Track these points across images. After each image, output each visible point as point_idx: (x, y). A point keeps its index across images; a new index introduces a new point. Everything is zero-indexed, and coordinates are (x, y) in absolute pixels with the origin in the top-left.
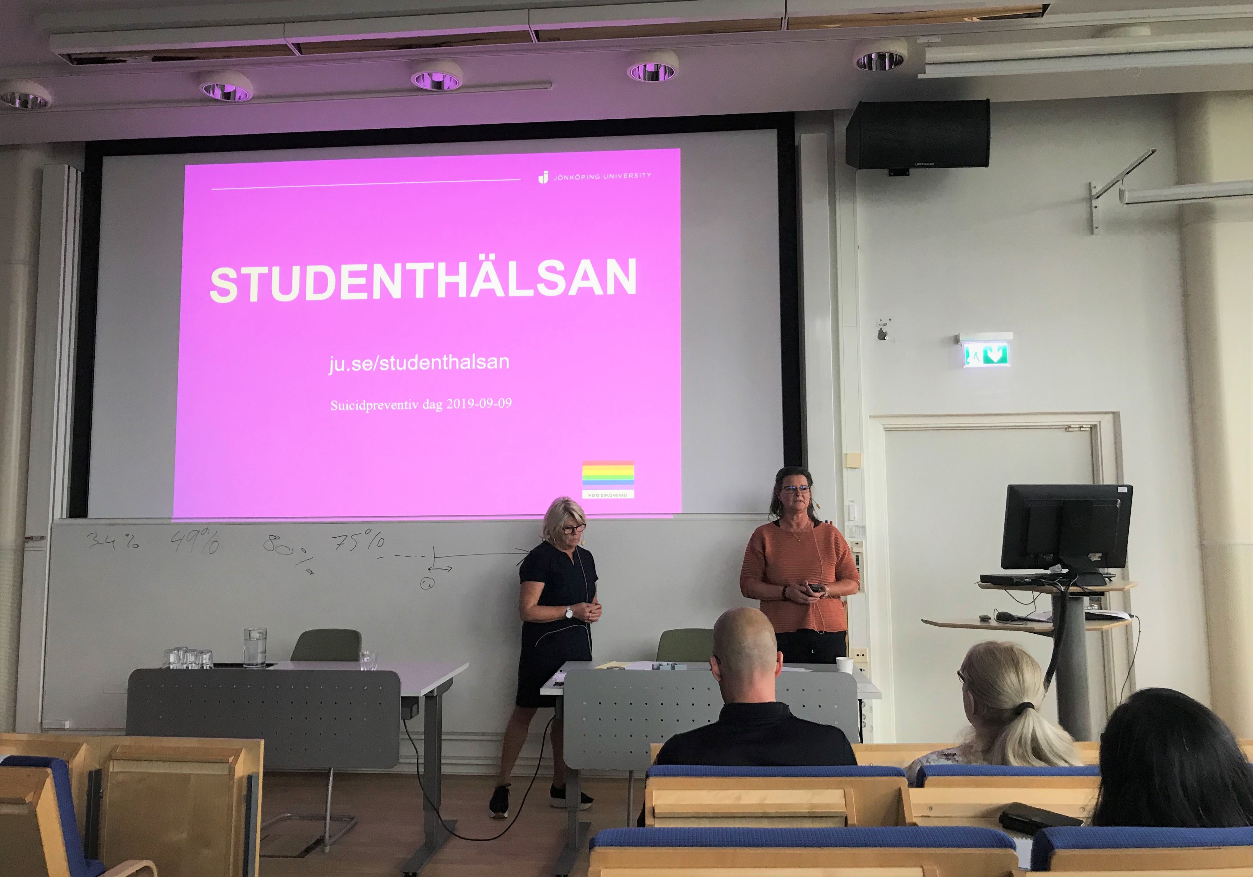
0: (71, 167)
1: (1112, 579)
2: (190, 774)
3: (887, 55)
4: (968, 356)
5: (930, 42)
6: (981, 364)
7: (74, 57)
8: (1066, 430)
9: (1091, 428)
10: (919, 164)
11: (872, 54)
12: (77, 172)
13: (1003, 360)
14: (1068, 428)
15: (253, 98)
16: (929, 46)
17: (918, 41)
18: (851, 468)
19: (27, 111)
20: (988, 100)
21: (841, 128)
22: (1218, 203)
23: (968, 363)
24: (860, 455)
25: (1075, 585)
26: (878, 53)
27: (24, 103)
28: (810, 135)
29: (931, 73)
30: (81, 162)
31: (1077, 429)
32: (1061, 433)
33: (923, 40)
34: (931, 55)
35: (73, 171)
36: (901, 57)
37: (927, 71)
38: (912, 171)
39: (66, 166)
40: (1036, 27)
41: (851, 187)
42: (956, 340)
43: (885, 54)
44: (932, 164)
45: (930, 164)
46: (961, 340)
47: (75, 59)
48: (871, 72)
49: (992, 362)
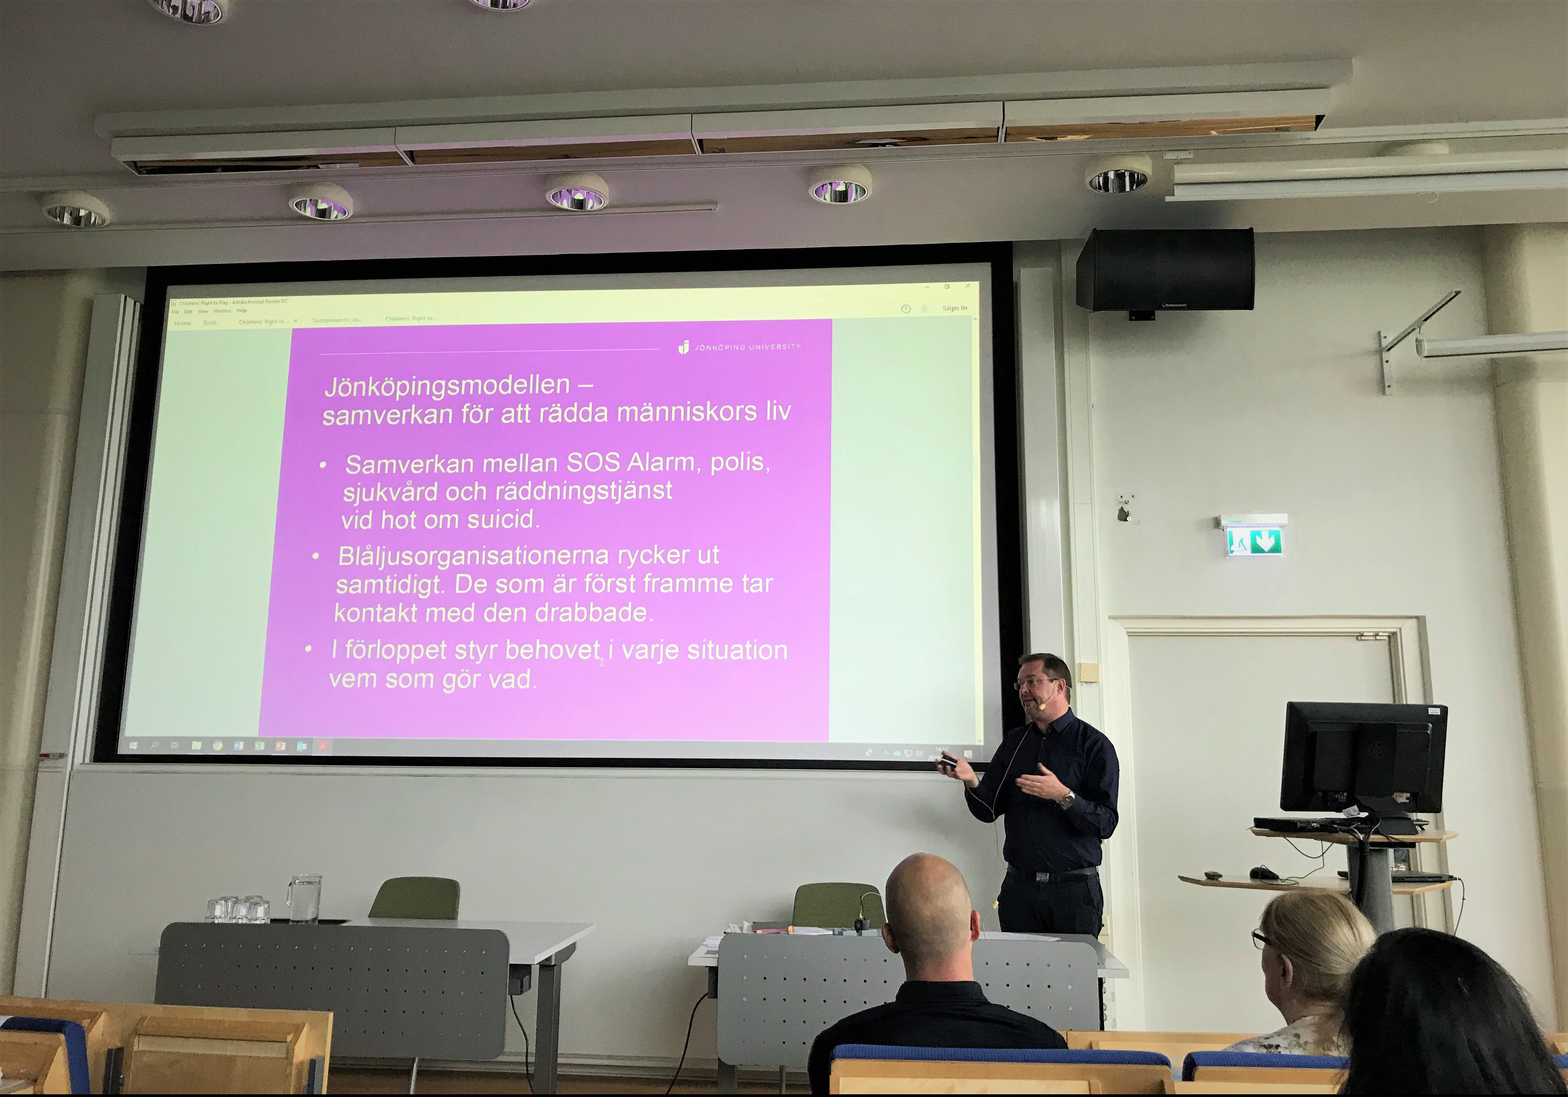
0: (128, 298)
1: (1424, 827)
2: (235, 1055)
3: (1127, 174)
4: (1232, 544)
5: (1179, 158)
6: (1249, 552)
7: (139, 165)
8: (1357, 639)
9: (1389, 637)
10: (1167, 305)
11: (1109, 173)
12: (135, 304)
13: (1276, 549)
14: (1360, 636)
15: (353, 216)
16: (1178, 163)
17: (1165, 158)
18: (1086, 682)
19: (78, 229)
20: (1252, 229)
21: (1070, 262)
22: (1539, 357)
23: (1232, 552)
24: (1097, 666)
25: (1377, 832)
26: (1116, 171)
27: (77, 220)
28: (1030, 270)
29: (1182, 195)
30: (141, 291)
31: (1372, 638)
32: (1353, 643)
33: (1170, 156)
34: (1181, 173)
35: (130, 302)
36: (1144, 175)
37: (1176, 193)
38: (1158, 313)
39: (123, 297)
40: (1308, 142)
41: (1083, 333)
42: (1217, 523)
43: (1124, 173)
44: (1183, 305)
45: (1182, 305)
46: (1223, 522)
47: (141, 167)
48: (1107, 193)
49: (1262, 551)
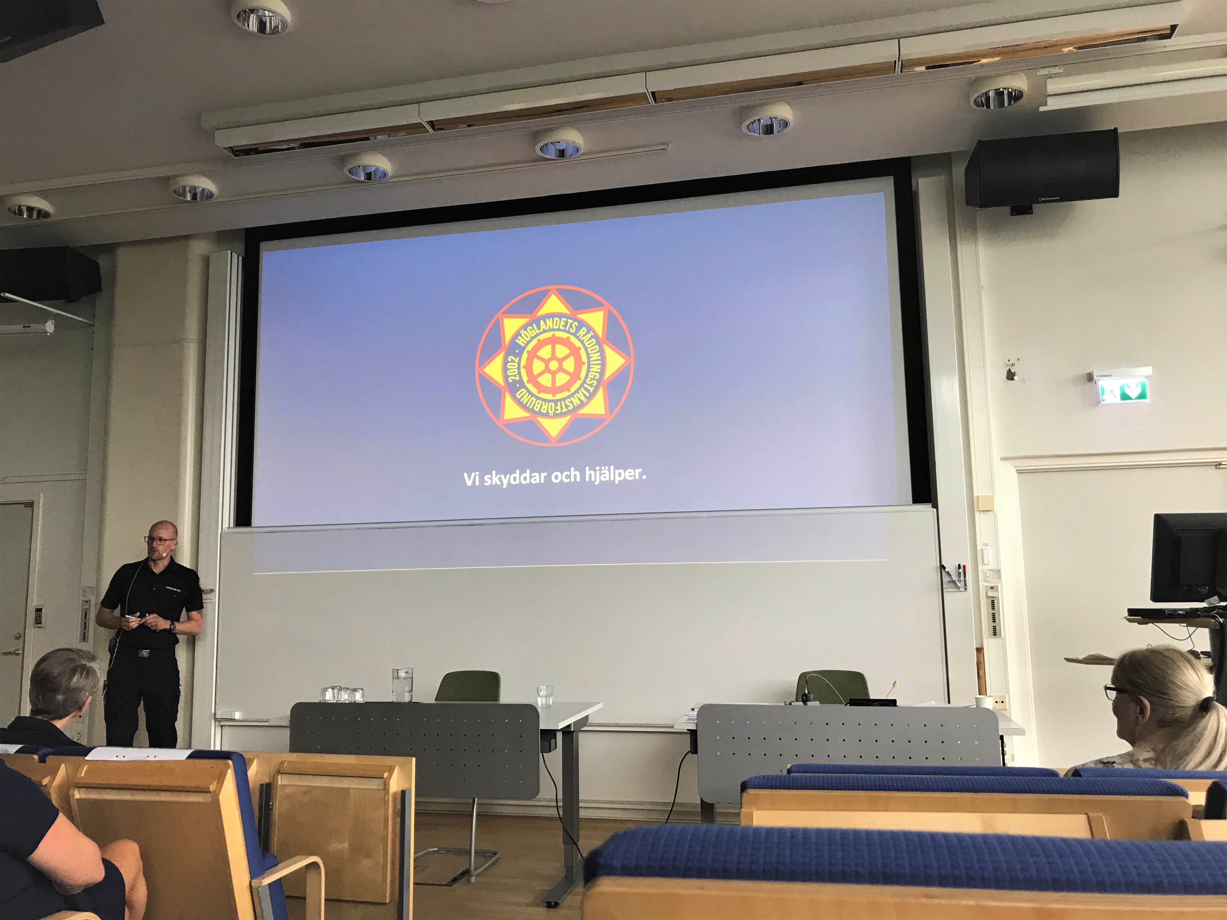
0: (233, 253)
2: (349, 788)
3: (1006, 92)
4: (1103, 394)
5: (1051, 73)
6: (1118, 400)
7: (234, 149)
8: (1216, 468)
10: (1043, 199)
11: (989, 91)
12: (238, 258)
13: (1142, 396)
14: (1218, 465)
15: (392, 176)
16: (1050, 78)
17: (1038, 74)
18: (983, 511)
19: (196, 202)
20: (1116, 129)
21: (959, 171)
23: (1104, 400)
24: (992, 498)
26: (996, 90)
27: (194, 197)
28: (928, 179)
29: (1053, 104)
30: (242, 248)
32: (1212, 471)
33: (1043, 72)
34: (1053, 86)
35: (235, 256)
36: (1020, 91)
37: (1048, 103)
38: (1035, 206)
39: (229, 252)
40: (1165, 50)
41: (972, 228)
42: (1090, 378)
43: (1003, 91)
44: (1057, 198)
45: (1055, 198)
46: (1095, 377)
47: (237, 151)
48: (988, 110)
49: (1129, 398)
